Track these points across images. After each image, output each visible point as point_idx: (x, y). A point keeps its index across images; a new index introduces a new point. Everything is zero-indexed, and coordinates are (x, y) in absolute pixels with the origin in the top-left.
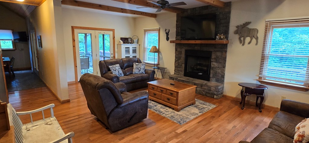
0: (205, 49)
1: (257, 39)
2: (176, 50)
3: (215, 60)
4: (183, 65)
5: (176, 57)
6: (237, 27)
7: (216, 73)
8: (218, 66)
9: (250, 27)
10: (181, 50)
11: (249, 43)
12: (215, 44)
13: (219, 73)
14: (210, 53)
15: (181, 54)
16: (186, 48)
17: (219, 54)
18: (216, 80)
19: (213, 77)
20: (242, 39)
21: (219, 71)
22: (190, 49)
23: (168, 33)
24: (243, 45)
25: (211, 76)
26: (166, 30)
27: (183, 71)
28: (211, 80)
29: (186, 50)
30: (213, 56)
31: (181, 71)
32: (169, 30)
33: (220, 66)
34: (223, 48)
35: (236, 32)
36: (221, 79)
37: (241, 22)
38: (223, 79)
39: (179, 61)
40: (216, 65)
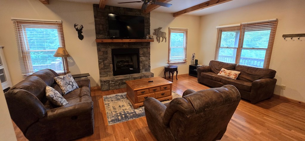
0: (134, 47)
1: (166, 39)
2: (99, 50)
3: (143, 55)
4: (111, 65)
5: (99, 59)
6: (155, 30)
7: (144, 65)
8: (145, 60)
9: (162, 30)
10: (106, 50)
11: (162, 41)
12: (142, 42)
13: (146, 64)
14: (138, 50)
15: (106, 55)
16: (113, 47)
17: (145, 50)
18: (145, 70)
19: (142, 69)
20: (158, 38)
21: (147, 63)
22: (118, 48)
23: (81, 29)
24: (159, 42)
25: (141, 68)
26: (75, 26)
27: (112, 71)
28: (142, 71)
29: (112, 49)
30: (141, 52)
31: (110, 72)
32: (82, 26)
33: (147, 59)
34: (148, 45)
35: (154, 34)
36: (148, 68)
37: (157, 27)
38: (150, 68)
39: (106, 62)
40: (144, 59)
